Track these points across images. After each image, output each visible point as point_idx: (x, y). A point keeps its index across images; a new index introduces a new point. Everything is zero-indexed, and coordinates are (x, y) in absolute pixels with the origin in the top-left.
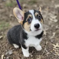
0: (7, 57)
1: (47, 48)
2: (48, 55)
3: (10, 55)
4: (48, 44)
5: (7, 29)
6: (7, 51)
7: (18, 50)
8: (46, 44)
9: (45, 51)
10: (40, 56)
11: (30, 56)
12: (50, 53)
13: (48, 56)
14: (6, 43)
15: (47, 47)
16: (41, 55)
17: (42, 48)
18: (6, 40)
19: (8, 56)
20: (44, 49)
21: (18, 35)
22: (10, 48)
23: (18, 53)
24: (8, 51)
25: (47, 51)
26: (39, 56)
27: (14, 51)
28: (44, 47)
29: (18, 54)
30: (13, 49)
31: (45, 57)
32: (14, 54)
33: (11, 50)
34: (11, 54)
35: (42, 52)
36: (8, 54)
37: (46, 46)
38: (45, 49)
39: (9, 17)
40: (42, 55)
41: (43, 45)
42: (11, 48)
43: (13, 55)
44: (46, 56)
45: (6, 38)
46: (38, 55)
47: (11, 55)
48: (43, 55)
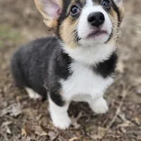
0: (4, 121)
1: (124, 109)
2: (126, 128)
3: (14, 117)
4: (127, 97)
5: (14, 46)
6: (5, 104)
7: (38, 106)
8: (120, 97)
9: (118, 116)
10: (103, 129)
11: (72, 126)
12: (133, 125)
13: (124, 131)
14: (7, 83)
15: (124, 105)
16: (105, 126)
17: (110, 106)
18: (8, 75)
19: (9, 119)
20: (115, 110)
21: (43, 65)
22: (15, 97)
23: (38, 113)
24: (8, 105)
25: (123, 116)
26: (100, 128)
27: (25, 107)
28: (116, 104)
29: (38, 118)
30: (25, 103)
31: (117, 134)
32: (26, 117)
33: (19, 104)
34: (16, 114)
35: (110, 120)
36: (8, 114)
37: (121, 103)
38: (118, 111)
39: (21, 16)
40: (108, 127)
41: (114, 100)
42: (18, 98)
43: (22, 118)
44: (120, 130)
45: (7, 69)
46: (97, 125)
47: (18, 116)
48: (111, 127)
